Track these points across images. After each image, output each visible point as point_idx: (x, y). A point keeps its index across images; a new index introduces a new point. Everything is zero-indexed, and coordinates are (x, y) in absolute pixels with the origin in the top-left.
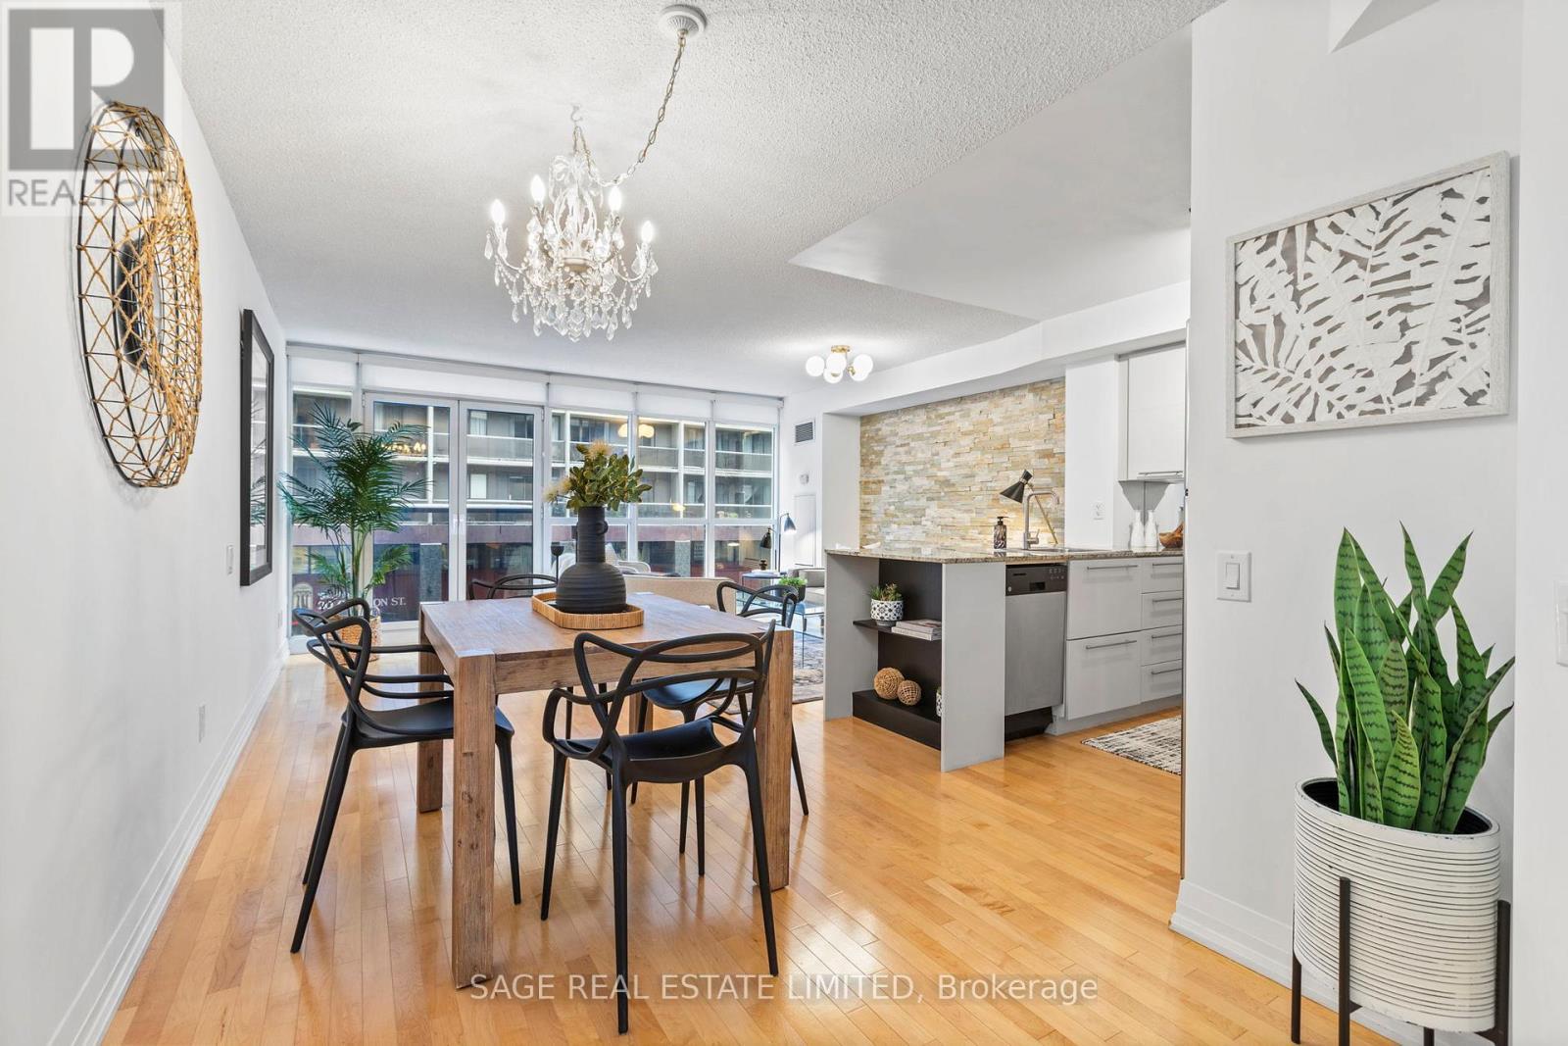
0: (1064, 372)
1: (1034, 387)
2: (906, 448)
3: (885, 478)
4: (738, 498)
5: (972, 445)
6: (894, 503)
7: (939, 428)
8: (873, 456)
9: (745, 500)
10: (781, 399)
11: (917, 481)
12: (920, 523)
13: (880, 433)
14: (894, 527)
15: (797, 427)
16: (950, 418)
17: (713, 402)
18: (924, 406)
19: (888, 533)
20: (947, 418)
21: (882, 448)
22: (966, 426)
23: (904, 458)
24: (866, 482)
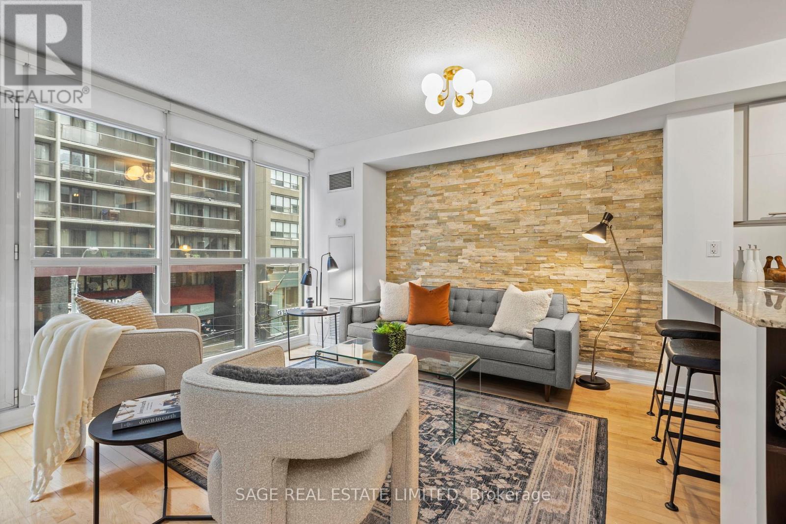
0: (665, 123)
1: (589, 145)
2: (440, 198)
3: (415, 224)
4: (200, 245)
5: (517, 194)
6: (425, 244)
7: (478, 180)
8: (401, 205)
9: (205, 246)
10: (312, 151)
11: (452, 225)
12: (456, 261)
13: (409, 185)
14: (426, 264)
15: (332, 177)
16: (491, 171)
17: (252, 142)
18: (461, 162)
19: (419, 270)
20: (486, 172)
21: (412, 198)
22: (509, 177)
23: (437, 206)
24: (392, 227)
